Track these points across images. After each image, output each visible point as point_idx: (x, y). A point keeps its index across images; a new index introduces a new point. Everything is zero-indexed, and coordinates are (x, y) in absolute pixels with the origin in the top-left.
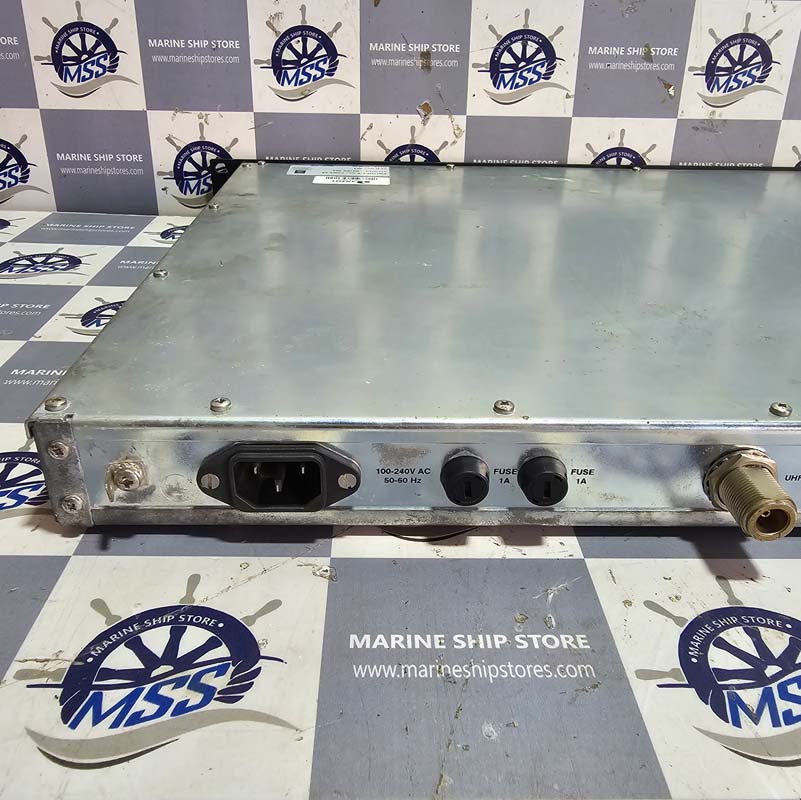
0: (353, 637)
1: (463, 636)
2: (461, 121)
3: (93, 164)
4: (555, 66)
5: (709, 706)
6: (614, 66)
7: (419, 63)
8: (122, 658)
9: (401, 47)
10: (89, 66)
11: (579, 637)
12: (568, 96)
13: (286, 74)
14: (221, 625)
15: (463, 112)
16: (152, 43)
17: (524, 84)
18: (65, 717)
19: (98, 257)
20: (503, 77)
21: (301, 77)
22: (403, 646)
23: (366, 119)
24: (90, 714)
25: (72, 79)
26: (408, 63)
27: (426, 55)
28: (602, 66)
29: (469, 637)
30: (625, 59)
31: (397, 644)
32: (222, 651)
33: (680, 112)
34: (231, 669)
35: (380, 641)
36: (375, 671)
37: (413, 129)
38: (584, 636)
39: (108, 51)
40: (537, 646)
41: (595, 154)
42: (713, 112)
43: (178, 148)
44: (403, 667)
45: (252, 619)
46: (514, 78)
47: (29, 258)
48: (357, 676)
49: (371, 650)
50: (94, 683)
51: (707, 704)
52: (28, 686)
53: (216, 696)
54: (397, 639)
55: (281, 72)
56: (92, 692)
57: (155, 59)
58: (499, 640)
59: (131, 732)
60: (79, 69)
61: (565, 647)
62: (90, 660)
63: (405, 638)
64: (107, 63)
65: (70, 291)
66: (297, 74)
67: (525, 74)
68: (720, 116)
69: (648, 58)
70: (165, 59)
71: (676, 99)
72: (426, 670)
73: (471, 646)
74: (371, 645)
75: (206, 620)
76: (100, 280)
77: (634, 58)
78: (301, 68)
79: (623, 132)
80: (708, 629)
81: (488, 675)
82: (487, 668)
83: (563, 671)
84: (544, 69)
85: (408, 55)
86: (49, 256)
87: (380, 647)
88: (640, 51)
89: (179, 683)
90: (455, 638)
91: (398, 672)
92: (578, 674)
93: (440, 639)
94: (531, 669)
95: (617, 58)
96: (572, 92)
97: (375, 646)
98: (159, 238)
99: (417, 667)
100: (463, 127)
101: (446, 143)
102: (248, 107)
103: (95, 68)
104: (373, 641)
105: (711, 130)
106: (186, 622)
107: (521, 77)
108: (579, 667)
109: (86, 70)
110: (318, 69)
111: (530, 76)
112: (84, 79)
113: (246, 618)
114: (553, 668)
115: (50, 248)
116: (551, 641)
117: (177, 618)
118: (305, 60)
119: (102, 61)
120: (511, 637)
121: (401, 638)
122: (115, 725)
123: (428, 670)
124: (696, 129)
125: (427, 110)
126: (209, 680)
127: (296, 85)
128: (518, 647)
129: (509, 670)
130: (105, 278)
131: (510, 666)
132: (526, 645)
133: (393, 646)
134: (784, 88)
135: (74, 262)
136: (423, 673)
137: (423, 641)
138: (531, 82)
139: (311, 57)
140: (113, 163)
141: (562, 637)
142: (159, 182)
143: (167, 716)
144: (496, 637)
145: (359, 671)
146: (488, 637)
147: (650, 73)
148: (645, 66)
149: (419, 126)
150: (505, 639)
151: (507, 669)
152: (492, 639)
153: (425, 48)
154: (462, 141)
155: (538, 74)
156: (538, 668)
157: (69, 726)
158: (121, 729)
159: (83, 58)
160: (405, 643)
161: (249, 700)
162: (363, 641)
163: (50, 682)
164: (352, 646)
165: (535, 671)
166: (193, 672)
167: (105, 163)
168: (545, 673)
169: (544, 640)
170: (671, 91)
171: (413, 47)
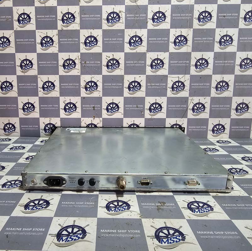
0: (63, 202)
2: (101, 119)
3: (28, 128)
4: (119, 109)
6: (131, 109)
7: (92, 108)
8: (32, 204)
9: (89, 106)
15: (102, 117)
16: (41, 106)
19: (28, 146)
20: (109, 111)
23: (82, 119)
26: (90, 109)
27: (94, 107)
28: (128, 109)
30: (133, 107)
33: (145, 117)
37: (92, 120)
39: (33, 107)
41: (129, 125)
42: (152, 117)
43: (45, 124)
44: (68, 205)
47: (16, 147)
51: (107, 210)
55: (66, 111)
56: (28, 207)
57: (42, 108)
64: (33, 109)
65: (23, 154)
66: (69, 111)
69: (137, 107)
70: (44, 108)
71: (144, 114)
76: (29, 151)
77: (135, 107)
79: (134, 121)
83: (90, 206)
84: (117, 109)
86: (19, 147)
88: (136, 106)
90: (76, 203)
95: (131, 107)
96: (123, 114)
98: (40, 142)
101: (98, 123)
102: (59, 117)
105: (152, 120)
107: (112, 111)
110: (73, 110)
112: (28, 112)
115: (19, 145)
116: (89, 203)
117: (39, 200)
118: (70, 108)
122: (31, 210)
123: (72, 206)
124: (149, 120)
125: (94, 117)
127: (68, 113)
130: (30, 151)
134: (165, 112)
135: (24, 148)
138: (115, 112)
141: (91, 203)
142: (41, 131)
145: (63, 206)
147: (138, 110)
149: (93, 120)
150: (83, 203)
153: (94, 106)
154: (102, 122)
159: (28, 108)
165: (86, 206)
167: (31, 127)
170: (143, 113)
171: (91, 106)
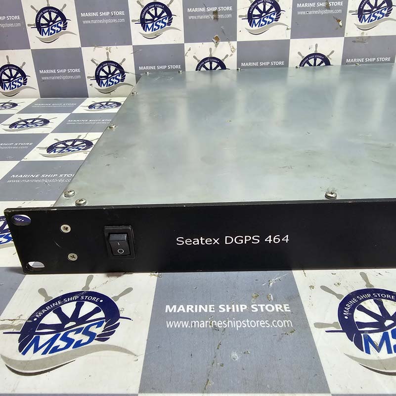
0: (167, 306)
1: (224, 306)
2: (234, 44)
3: (57, 74)
4: (280, 15)
5: (353, 342)
6: (310, 13)
7: (212, 17)
9: (203, 10)
10: (53, 28)
11: (285, 305)
12: (288, 29)
13: (147, 26)
14: (101, 301)
15: (235, 40)
16: (83, 15)
17: (265, 24)
18: (20, 349)
19: (57, 119)
20: (254, 21)
21: (155, 27)
22: (192, 311)
23: (187, 46)
24: (32, 348)
25: (46, 34)
26: (207, 17)
27: (216, 13)
28: (304, 13)
29: (227, 306)
30: (316, 8)
31: (189, 310)
32: (101, 315)
33: (345, 34)
34: (105, 323)
35: (181, 309)
36: (177, 324)
37: (211, 49)
38: (288, 305)
39: (62, 20)
40: (262, 311)
41: (303, 57)
42: (363, 33)
43: (97, 64)
44: (192, 322)
45: (117, 298)
46: (260, 21)
47: (25, 121)
48: (168, 327)
49: (176, 313)
50: (36, 331)
51: (352, 341)
52: (4, 333)
53: (96, 338)
54: (190, 307)
55: (145, 25)
56: (34, 336)
57: (84, 22)
58: (243, 307)
59: (52, 357)
60: (49, 29)
61: (277, 311)
62: (35, 319)
63: (194, 307)
64: (62, 26)
65: (43, 136)
66: (153, 26)
67: (265, 19)
68: (367, 34)
69: (328, 7)
70: (89, 22)
71: (343, 27)
72: (204, 324)
73: (228, 311)
74: (177, 311)
75: (94, 299)
76: (57, 130)
77: (321, 8)
78: (155, 23)
79: (316, 45)
80: (354, 301)
81: (236, 326)
82: (235, 322)
83: (275, 323)
84: (275, 16)
85: (207, 13)
86: (34, 120)
87: (181, 312)
88: (323, 4)
89: (78, 331)
90: (220, 307)
91: (189, 325)
92: (284, 326)
93: (212, 307)
94: (259, 323)
95: (312, 9)
96: (290, 27)
97: (178, 311)
98: (88, 108)
99: (200, 322)
100: (236, 47)
101: (227, 56)
102: (130, 43)
103: (56, 29)
104: (177, 308)
105: (362, 42)
106: (84, 300)
107: (263, 21)
108: (284, 322)
109: (52, 29)
110: (163, 22)
111: (268, 20)
112: (51, 34)
113: (114, 297)
114: (270, 322)
115: (35, 116)
116: (270, 308)
117: (80, 297)
118: (156, 19)
119: (59, 25)
120: (249, 306)
121: (192, 307)
122: (44, 353)
123: (205, 324)
124: (355, 42)
125: (217, 39)
126: (93, 329)
127: (152, 31)
128: (253, 311)
129: (247, 323)
130: (61, 128)
131: (248, 321)
132: (257, 310)
133: (188, 311)
135: (46, 122)
136: (202, 325)
137: (203, 308)
138: (269, 23)
139: (159, 17)
140: (67, 74)
141: (276, 305)
142: (88, 82)
143: (71, 348)
144: (241, 306)
145: (169, 325)
146: (237, 306)
147: (329, 15)
148: (326, 12)
149: (213, 48)
150: (246, 307)
151: (246, 323)
152: (239, 307)
153: (215, 9)
154: (235, 54)
155: (272, 19)
156: (262, 322)
157: (22, 353)
158: (48, 355)
159: (50, 24)
160: (194, 309)
161: (112, 340)
162: (172, 309)
163: (15, 331)
164: (166, 311)
165: (261, 324)
166: (85, 325)
167: (63, 74)
168: (266, 325)
169: (267, 308)
170: (341, 23)
171: (209, 9)
